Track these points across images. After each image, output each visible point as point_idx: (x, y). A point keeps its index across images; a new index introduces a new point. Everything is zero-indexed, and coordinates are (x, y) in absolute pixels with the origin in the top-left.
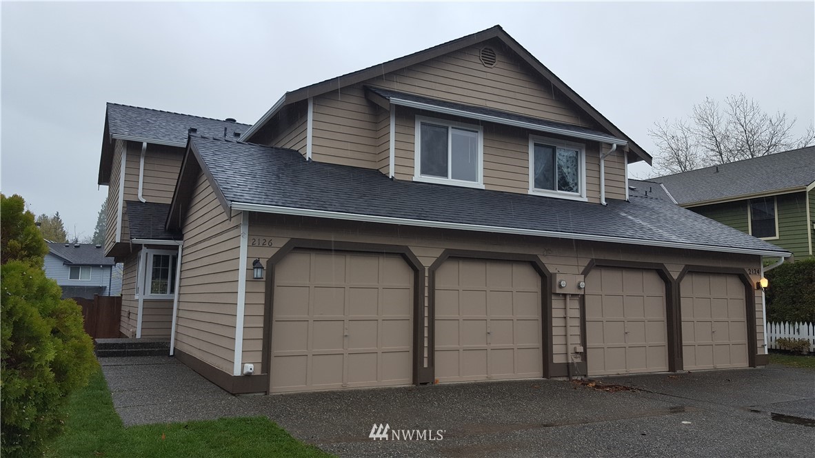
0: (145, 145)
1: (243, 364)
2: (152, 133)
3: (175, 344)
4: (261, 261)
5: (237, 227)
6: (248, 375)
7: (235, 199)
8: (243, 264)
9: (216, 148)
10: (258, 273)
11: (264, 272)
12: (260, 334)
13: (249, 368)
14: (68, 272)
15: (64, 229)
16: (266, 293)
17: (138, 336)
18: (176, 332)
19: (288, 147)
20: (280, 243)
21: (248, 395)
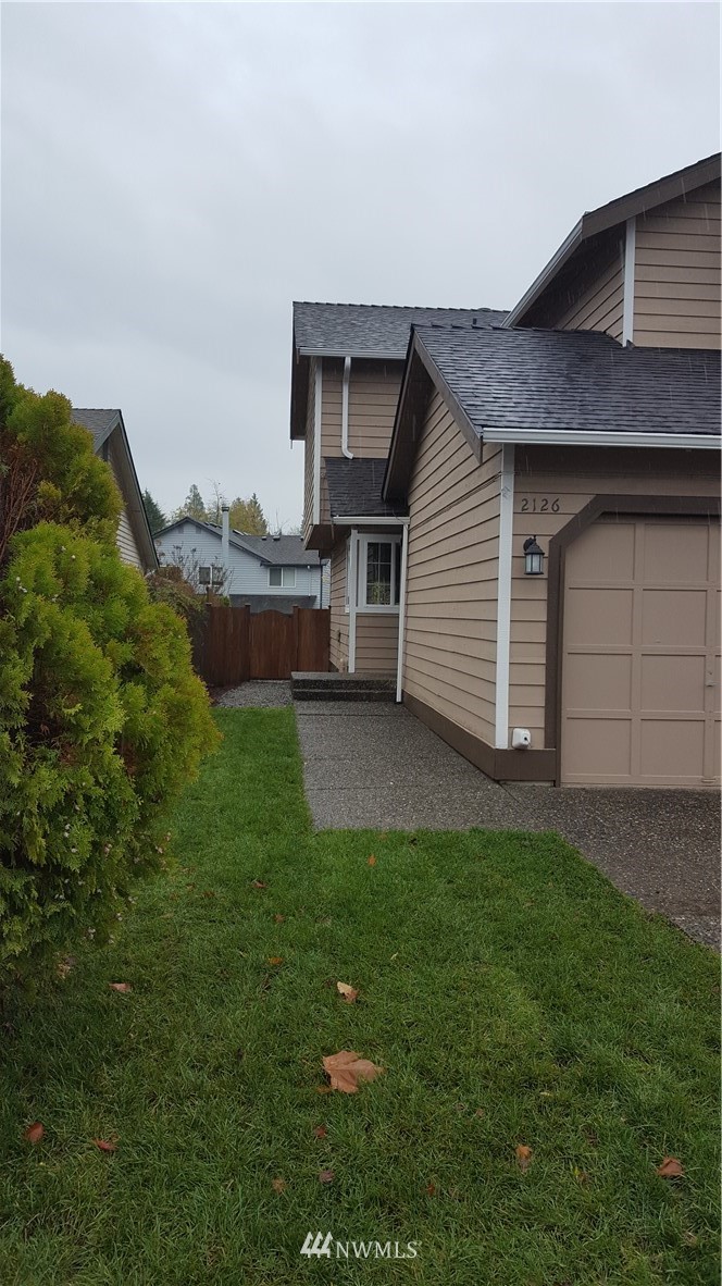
0: (348, 361)
1: (511, 728)
2: (358, 341)
3: (404, 684)
4: (539, 541)
5: (494, 479)
6: (521, 750)
7: (489, 423)
8: (506, 548)
9: (456, 341)
10: (534, 563)
11: (545, 561)
12: (539, 676)
13: (522, 736)
14: (266, 575)
15: (264, 517)
16: (549, 601)
17: (352, 670)
18: (404, 665)
19: (587, 327)
20: (574, 505)
21: (521, 784)
